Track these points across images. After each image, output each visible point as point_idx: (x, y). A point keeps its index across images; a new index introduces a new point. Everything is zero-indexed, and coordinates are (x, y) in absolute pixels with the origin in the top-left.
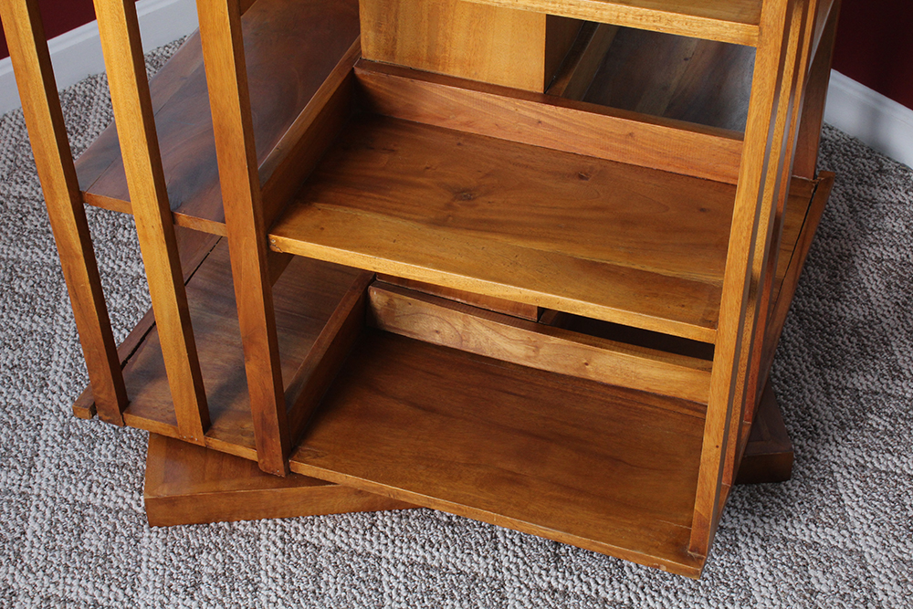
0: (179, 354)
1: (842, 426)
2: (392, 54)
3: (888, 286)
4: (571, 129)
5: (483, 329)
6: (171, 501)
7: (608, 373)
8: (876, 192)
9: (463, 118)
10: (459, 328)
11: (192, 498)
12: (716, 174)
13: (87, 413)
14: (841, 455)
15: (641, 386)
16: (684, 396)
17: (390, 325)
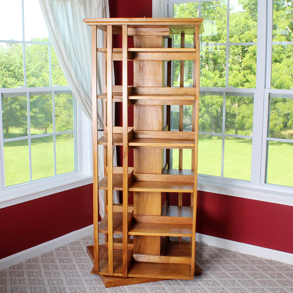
0: (111, 257)
1: (207, 269)
2: (138, 213)
3: (209, 256)
4: (165, 220)
5: (152, 257)
6: (110, 282)
7: (172, 261)
8: (203, 247)
9: (149, 220)
10: (148, 258)
11: (113, 281)
12: (186, 223)
13: (93, 273)
14: (208, 272)
15: (177, 263)
16: (184, 263)
17: (136, 260)
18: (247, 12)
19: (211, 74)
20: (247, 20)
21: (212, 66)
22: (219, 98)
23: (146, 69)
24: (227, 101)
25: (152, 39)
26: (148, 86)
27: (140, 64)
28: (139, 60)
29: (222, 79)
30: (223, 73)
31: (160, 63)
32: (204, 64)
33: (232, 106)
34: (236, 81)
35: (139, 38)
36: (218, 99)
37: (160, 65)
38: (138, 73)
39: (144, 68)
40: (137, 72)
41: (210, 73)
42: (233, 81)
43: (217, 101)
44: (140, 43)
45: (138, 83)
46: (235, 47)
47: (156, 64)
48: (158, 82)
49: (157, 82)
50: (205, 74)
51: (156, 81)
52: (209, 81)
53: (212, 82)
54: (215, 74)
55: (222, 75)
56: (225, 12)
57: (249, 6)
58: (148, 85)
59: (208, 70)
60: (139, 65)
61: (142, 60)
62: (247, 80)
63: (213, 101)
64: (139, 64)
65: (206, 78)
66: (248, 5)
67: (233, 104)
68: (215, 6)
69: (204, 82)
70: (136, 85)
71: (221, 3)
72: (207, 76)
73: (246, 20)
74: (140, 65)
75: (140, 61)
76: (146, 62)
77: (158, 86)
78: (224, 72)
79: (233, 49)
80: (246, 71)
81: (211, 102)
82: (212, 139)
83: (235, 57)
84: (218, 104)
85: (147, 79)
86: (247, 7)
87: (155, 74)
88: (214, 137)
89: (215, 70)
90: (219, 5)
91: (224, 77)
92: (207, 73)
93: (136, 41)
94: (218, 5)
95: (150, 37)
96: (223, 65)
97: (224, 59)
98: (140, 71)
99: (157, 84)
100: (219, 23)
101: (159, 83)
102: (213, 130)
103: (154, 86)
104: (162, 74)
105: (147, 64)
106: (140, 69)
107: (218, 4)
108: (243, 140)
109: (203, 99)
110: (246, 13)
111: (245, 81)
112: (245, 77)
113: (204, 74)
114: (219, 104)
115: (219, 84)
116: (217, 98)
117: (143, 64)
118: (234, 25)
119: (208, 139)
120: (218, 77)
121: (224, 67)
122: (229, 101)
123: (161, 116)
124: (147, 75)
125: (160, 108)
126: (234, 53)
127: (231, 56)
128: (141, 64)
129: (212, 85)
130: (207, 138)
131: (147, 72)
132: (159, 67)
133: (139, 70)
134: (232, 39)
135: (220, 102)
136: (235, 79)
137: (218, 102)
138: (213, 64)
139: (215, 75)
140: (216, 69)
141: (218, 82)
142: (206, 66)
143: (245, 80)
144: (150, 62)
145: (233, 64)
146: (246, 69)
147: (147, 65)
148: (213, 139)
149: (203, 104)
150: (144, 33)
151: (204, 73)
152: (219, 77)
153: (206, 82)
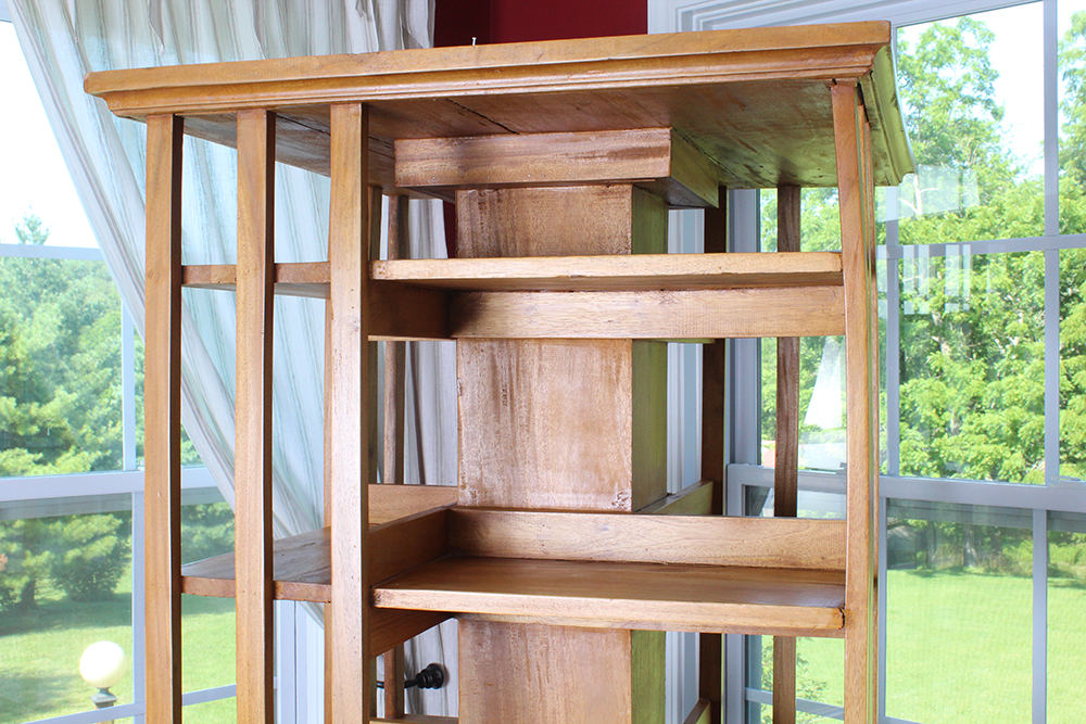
18: (1070, 176)
19: (960, 371)
20: (1072, 199)
21: (962, 347)
22: (986, 443)
23: (530, 394)
24: (1012, 452)
25: (567, 205)
26: (546, 504)
27: (493, 361)
28: (492, 340)
29: (993, 384)
30: (996, 366)
31: (619, 360)
32: (937, 339)
33: (1028, 469)
34: (1039, 390)
35: (491, 203)
36: (984, 447)
37: (618, 367)
38: (486, 423)
39: (518, 386)
40: (480, 415)
41: (957, 366)
42: (1029, 391)
43: (979, 453)
44: (497, 232)
45: (487, 485)
46: (1036, 286)
47: (596, 361)
48: (607, 481)
49: (601, 479)
50: (941, 371)
51: (597, 470)
52: (951, 392)
53: (964, 394)
54: (973, 369)
55: (995, 371)
56: (998, 179)
57: (1076, 158)
58: (545, 496)
59: (951, 357)
60: (487, 373)
61: (508, 339)
62: (1076, 386)
63: (966, 453)
64: (486, 363)
65: (941, 383)
66: (1073, 156)
67: (1029, 463)
68: (966, 164)
69: (937, 395)
70: (474, 495)
71: (988, 155)
72: (945, 375)
73: (1068, 200)
74: (494, 368)
75: (495, 345)
76: (531, 348)
77: (610, 507)
78: (1000, 364)
79: (1030, 291)
80: (1075, 358)
81: (959, 456)
82: (966, 573)
83: (1035, 317)
84: (983, 462)
85: (541, 460)
86: (1070, 162)
87: (591, 426)
88: (971, 568)
89: (972, 357)
90: (982, 160)
91: (1000, 378)
92: (946, 368)
93: (472, 221)
94: (979, 159)
95: (555, 194)
96: (997, 341)
97: (1002, 322)
98: (497, 406)
99: (599, 492)
100: (981, 213)
101: (612, 484)
102: (968, 545)
103: (581, 504)
104: (629, 425)
105: (536, 365)
106: (495, 396)
107: (978, 155)
108: (1068, 577)
109: (933, 445)
110: (1067, 179)
111: (1068, 389)
112: (1069, 379)
113: (938, 370)
114: (986, 464)
115: (984, 400)
116: (979, 444)
117: (514, 363)
118: (1031, 218)
119: (951, 574)
120: (981, 378)
121: (1000, 347)
122: (1019, 454)
123: (629, 699)
124: (538, 431)
125: (619, 648)
126: (1030, 305)
127: (1021, 315)
128: (501, 363)
129: (963, 402)
130: (950, 569)
131: (537, 413)
132: (612, 383)
133: (491, 402)
134: (1025, 259)
135: (991, 454)
136: (1037, 385)
137: (983, 457)
138: (965, 340)
139: (972, 373)
140: (975, 356)
141: (980, 394)
142: (944, 346)
143: (1069, 386)
144: (561, 349)
145: (1029, 340)
146: (1073, 354)
147: (536, 371)
148: (970, 573)
149: (935, 462)
150: (513, 164)
151: (936, 368)
152: (984, 380)
153: (942, 392)
